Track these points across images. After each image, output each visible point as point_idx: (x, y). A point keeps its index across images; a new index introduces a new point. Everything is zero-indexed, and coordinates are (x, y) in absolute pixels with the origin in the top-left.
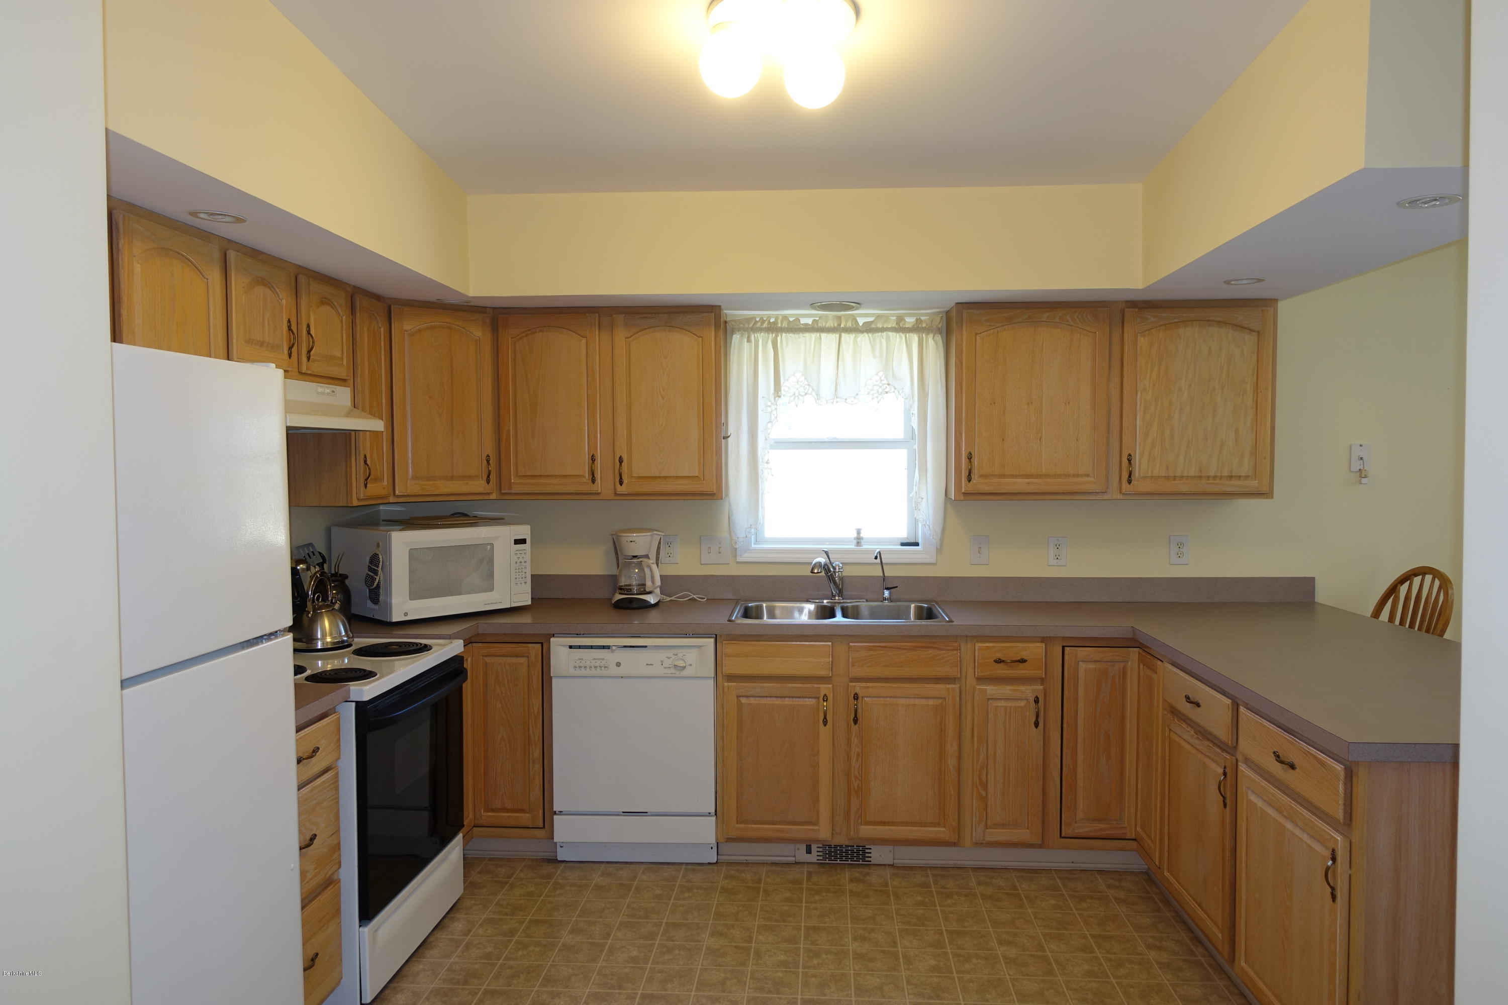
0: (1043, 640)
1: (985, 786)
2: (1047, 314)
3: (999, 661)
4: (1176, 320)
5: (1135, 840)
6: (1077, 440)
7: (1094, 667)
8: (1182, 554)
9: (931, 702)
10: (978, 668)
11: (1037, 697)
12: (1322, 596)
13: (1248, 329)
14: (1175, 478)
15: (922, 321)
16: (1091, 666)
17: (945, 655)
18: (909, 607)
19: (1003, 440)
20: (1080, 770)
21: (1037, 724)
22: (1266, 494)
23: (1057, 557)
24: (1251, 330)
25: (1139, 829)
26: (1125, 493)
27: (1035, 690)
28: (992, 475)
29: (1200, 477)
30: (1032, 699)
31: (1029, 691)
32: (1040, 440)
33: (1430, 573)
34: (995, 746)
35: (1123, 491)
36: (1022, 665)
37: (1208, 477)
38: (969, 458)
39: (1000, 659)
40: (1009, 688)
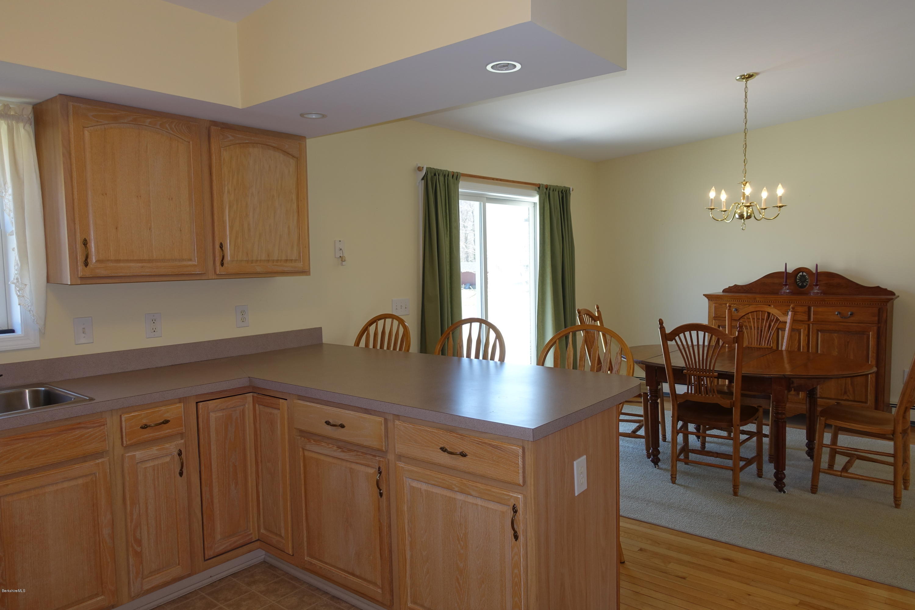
0: (180, 400)
1: (139, 542)
2: (149, 120)
3: (145, 427)
4: (247, 141)
5: (258, 540)
6: (181, 230)
7: (222, 414)
8: (244, 319)
9: (80, 481)
10: (126, 437)
11: (180, 451)
12: (326, 339)
13: (291, 155)
14: (252, 262)
15: (10, 108)
16: (219, 414)
17: (91, 433)
18: (24, 394)
19: (117, 228)
20: (216, 501)
21: (181, 474)
22: (305, 272)
23: (154, 330)
24: (293, 157)
25: (262, 531)
26: (219, 273)
27: (178, 444)
28: (108, 260)
29: (268, 261)
30: (176, 453)
31: (172, 447)
32: (150, 229)
33: (389, 318)
34: (146, 504)
35: (218, 272)
36: (165, 426)
37: (273, 261)
38: (84, 244)
39: (146, 425)
40: (155, 448)
